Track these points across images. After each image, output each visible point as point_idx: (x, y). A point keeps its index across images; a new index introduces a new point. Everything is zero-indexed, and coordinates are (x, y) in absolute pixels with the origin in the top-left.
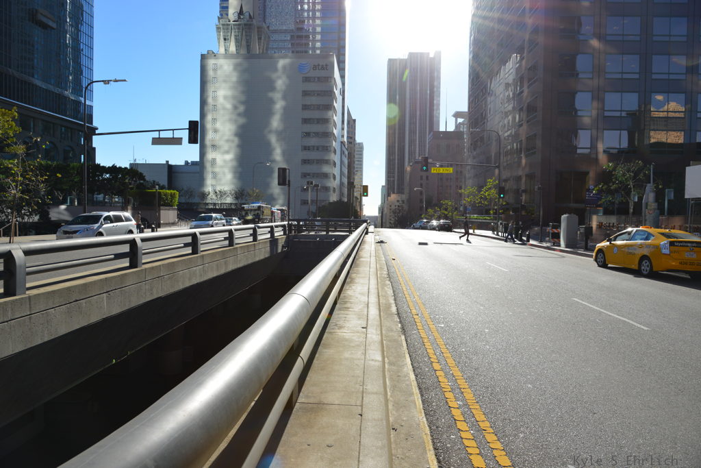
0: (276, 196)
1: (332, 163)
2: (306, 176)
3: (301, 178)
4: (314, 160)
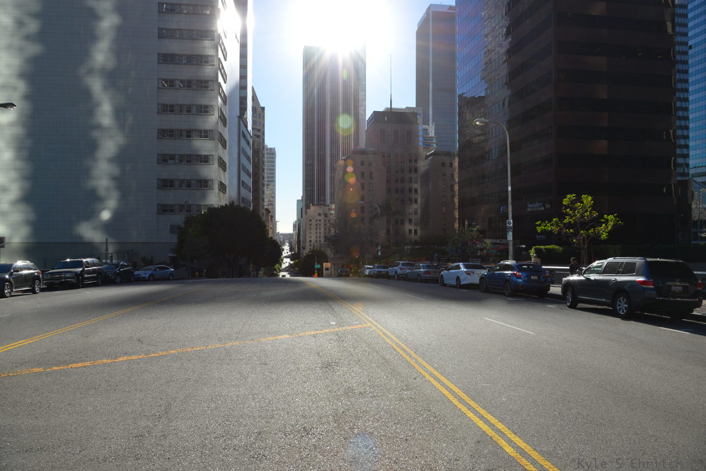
0: (102, 192)
1: (217, 136)
2: (167, 161)
3: (158, 163)
4: (181, 131)
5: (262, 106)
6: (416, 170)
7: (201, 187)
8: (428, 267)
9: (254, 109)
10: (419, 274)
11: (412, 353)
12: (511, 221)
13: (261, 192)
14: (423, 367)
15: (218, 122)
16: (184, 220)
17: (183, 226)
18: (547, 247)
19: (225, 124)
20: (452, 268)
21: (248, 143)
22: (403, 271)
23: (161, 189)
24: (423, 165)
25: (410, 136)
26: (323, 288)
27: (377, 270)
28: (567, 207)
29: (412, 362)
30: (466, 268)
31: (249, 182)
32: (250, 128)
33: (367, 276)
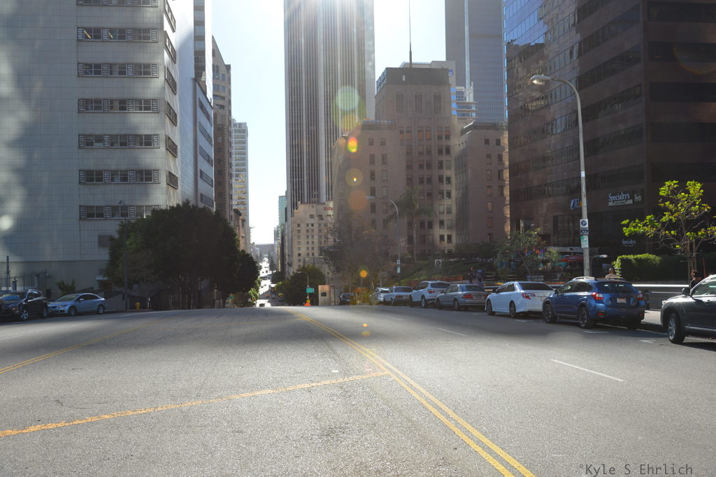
1: (163, 108)
2: (92, 144)
3: (79, 147)
4: (112, 101)
5: (226, 64)
6: (448, 151)
7: (142, 180)
8: (468, 288)
9: (216, 69)
10: (455, 300)
11: (450, 412)
12: (587, 220)
13: (227, 185)
14: (467, 432)
15: (164, 88)
16: (117, 228)
17: (116, 236)
18: (639, 256)
19: (174, 90)
20: (503, 290)
21: (208, 117)
22: (433, 294)
23: (84, 184)
24: (458, 143)
25: (439, 102)
26: (319, 321)
27: (396, 294)
28: (665, 199)
29: (452, 426)
30: (523, 289)
31: (211, 171)
32: (210, 95)
33: (380, 303)
